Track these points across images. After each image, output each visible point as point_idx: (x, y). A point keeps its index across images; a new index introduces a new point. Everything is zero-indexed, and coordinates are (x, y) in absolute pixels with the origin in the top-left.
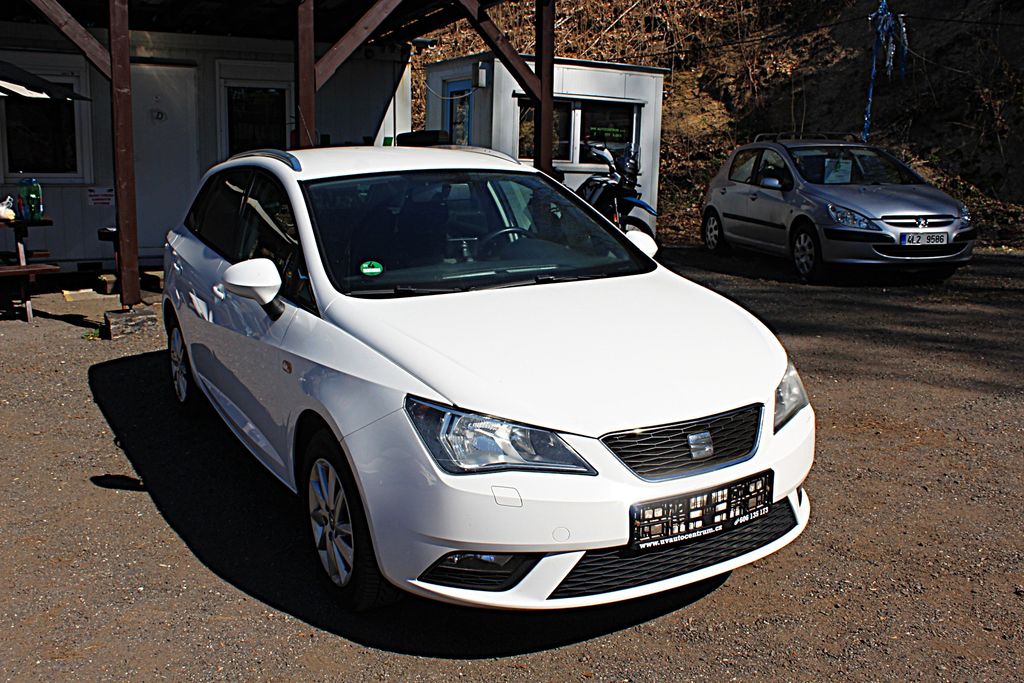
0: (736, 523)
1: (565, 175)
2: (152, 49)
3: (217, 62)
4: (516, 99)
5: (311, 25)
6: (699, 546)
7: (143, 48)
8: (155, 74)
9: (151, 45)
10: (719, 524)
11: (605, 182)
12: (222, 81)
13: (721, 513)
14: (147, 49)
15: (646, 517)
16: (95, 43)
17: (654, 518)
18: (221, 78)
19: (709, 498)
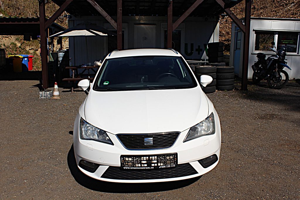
0: (160, 167)
1: (266, 55)
2: (144, 21)
3: (162, 23)
4: (254, 32)
5: (172, 13)
6: (148, 172)
7: (142, 21)
8: (144, 27)
9: (144, 19)
10: (153, 166)
11: (273, 58)
12: (163, 29)
13: (155, 163)
14: (143, 21)
15: (126, 160)
16: (113, 21)
17: (129, 160)
18: (162, 28)
19: (149, 158)
